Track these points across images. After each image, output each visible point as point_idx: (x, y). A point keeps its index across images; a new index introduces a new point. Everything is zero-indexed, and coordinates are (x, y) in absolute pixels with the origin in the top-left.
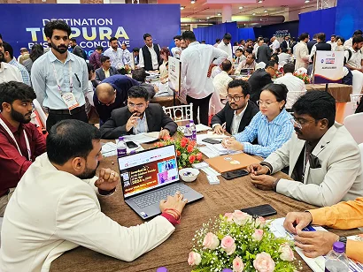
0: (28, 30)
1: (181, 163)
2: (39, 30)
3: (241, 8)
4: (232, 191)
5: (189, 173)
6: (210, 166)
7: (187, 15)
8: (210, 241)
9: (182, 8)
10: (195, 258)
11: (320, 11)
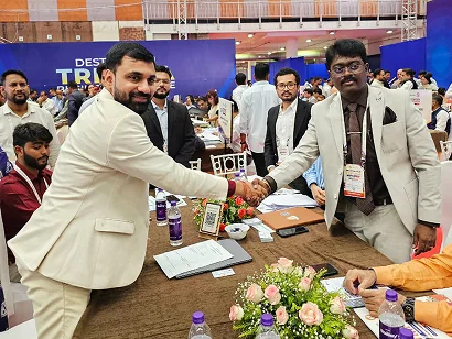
0: (58, 71)
1: (229, 218)
2: (70, 71)
3: (309, 41)
4: (287, 250)
5: (237, 230)
6: (263, 222)
7: (243, 51)
8: (254, 292)
9: (237, 43)
10: (238, 312)
11: (406, 42)
